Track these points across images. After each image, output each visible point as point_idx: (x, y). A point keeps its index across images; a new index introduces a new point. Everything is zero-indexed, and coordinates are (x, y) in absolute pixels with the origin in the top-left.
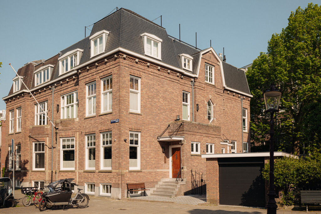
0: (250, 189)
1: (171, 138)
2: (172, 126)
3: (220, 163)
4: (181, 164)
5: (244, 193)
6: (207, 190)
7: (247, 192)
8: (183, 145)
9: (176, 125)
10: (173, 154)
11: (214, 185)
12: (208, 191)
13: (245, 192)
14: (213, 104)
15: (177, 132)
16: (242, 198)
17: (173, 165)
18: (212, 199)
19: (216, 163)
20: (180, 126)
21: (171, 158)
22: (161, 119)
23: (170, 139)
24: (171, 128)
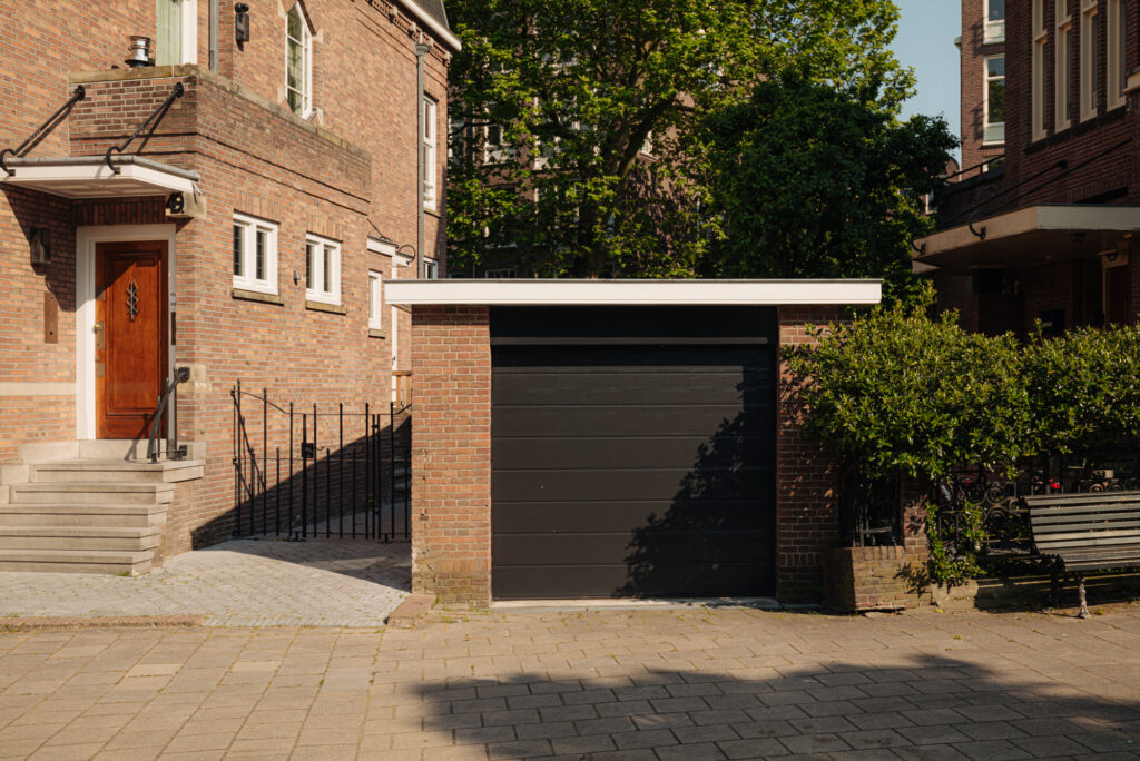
0: (681, 494)
1: (117, 172)
2: (105, 98)
3: (501, 341)
4: (171, 348)
5: (645, 524)
6: (415, 516)
7: (660, 516)
8: (187, 227)
9: (134, 93)
10: (105, 281)
11: (466, 482)
12: (423, 517)
13: (650, 520)
14: (314, 33)
15: (147, 137)
16: (633, 550)
17: (101, 357)
18: (449, 565)
19: (478, 342)
20: (171, 101)
21: (88, 312)
22: (23, 36)
23: (107, 172)
24: (97, 110)
